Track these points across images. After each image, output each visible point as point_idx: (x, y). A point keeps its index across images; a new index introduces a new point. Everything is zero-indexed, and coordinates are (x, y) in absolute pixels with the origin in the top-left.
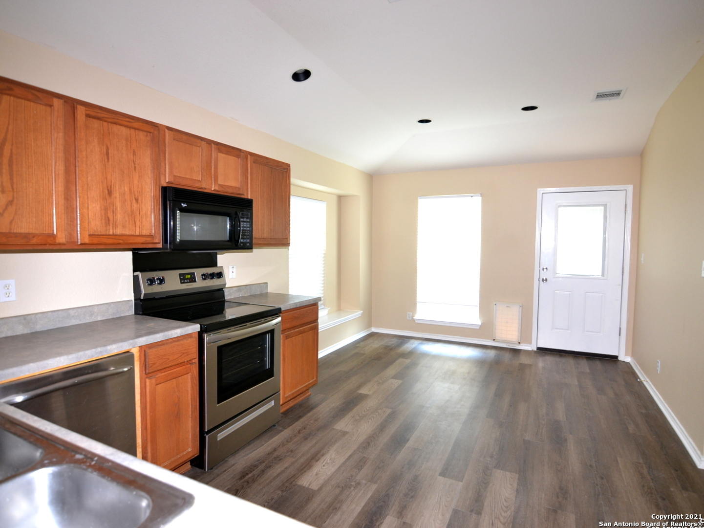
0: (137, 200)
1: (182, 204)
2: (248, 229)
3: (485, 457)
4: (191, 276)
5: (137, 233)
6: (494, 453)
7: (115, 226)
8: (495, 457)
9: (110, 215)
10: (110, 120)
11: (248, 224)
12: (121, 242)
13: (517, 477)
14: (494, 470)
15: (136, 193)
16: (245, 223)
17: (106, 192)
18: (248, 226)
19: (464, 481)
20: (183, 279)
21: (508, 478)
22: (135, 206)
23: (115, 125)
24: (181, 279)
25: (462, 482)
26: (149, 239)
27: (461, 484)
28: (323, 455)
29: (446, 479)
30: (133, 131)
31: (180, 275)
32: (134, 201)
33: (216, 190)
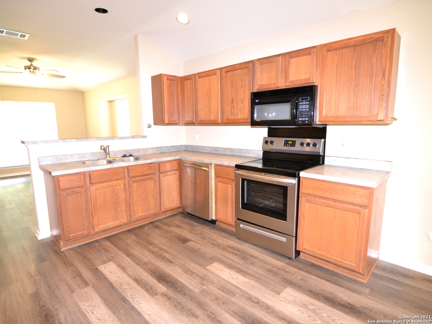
0: (242, 102)
1: (256, 101)
2: (307, 110)
4: (292, 143)
5: (242, 118)
7: (234, 115)
9: (233, 111)
10: (232, 70)
11: (307, 106)
12: (235, 122)
15: (242, 99)
16: (304, 106)
17: (231, 101)
18: (307, 107)
20: (286, 143)
22: (241, 105)
23: (235, 71)
24: (285, 144)
26: (246, 120)
30: (241, 70)
31: (285, 141)
32: (241, 103)
33: (286, 86)
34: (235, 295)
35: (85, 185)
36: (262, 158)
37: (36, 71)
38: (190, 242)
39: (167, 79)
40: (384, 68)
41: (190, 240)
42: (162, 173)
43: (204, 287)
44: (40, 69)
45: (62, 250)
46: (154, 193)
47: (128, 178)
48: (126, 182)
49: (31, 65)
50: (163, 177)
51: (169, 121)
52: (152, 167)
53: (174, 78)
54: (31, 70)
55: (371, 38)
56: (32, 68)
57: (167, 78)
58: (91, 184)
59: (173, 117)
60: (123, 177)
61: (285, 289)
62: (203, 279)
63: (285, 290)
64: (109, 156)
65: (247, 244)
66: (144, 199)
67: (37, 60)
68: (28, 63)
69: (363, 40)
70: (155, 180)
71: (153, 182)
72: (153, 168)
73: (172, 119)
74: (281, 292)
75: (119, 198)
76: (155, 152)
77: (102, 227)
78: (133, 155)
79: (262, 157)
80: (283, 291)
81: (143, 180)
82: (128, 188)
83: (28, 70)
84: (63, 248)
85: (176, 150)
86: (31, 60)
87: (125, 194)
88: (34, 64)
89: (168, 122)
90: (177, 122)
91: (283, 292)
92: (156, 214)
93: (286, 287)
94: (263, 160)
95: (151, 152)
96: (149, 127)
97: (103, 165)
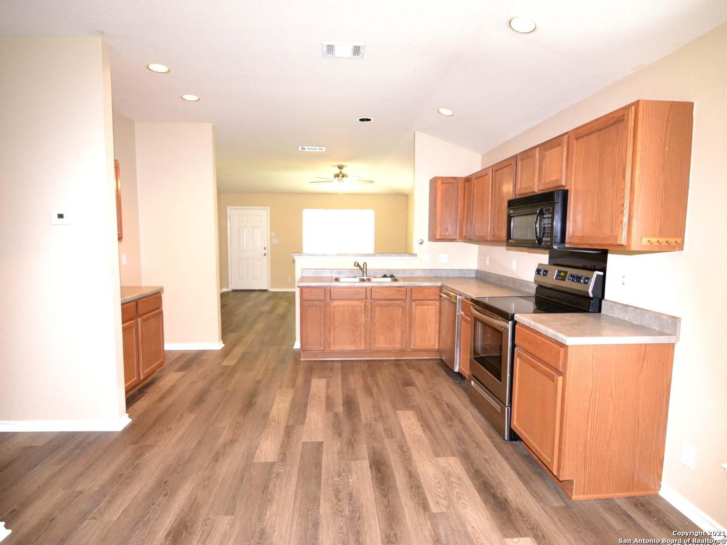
1: (511, 211)
2: (550, 226)
3: (285, 472)
4: (564, 274)
6: (274, 479)
7: (499, 231)
8: (273, 475)
9: (498, 224)
11: (550, 220)
13: (255, 459)
14: (275, 460)
16: (547, 220)
17: (498, 210)
18: (550, 222)
19: (302, 443)
20: (558, 275)
21: (263, 456)
25: (303, 442)
27: (304, 440)
28: (424, 430)
29: (316, 441)
33: (540, 190)
34: (392, 438)
35: (324, 299)
36: (534, 295)
37: (345, 178)
38: (412, 388)
39: (442, 183)
40: (624, 163)
41: (415, 386)
42: (414, 300)
43: (374, 423)
44: (348, 176)
45: (301, 359)
46: (401, 324)
47: (371, 301)
48: (368, 304)
49: (341, 173)
50: (416, 306)
51: (441, 235)
52: (400, 291)
53: (453, 180)
54: (340, 178)
55: (613, 118)
56: (341, 175)
57: (442, 181)
58: (330, 299)
59: (448, 231)
60: (365, 298)
61: (449, 456)
62: (382, 417)
63: (448, 458)
64: (366, 274)
65: (475, 409)
66: (388, 328)
67: (346, 166)
68: (338, 171)
69: (606, 121)
70: (404, 308)
71: (401, 310)
72: (402, 293)
73: (446, 233)
74: (442, 456)
75: (358, 321)
76: (426, 275)
77: (338, 348)
78: (394, 276)
79: (535, 293)
80: (445, 456)
81: (388, 306)
82: (370, 311)
83: (337, 178)
84: (303, 358)
85: (459, 276)
86: (340, 167)
87: (365, 318)
88: (344, 171)
89: (439, 238)
90: (455, 237)
91: (445, 458)
92: (402, 351)
93: (454, 455)
94: (536, 298)
95: (421, 274)
96: (421, 244)
97: (355, 282)
